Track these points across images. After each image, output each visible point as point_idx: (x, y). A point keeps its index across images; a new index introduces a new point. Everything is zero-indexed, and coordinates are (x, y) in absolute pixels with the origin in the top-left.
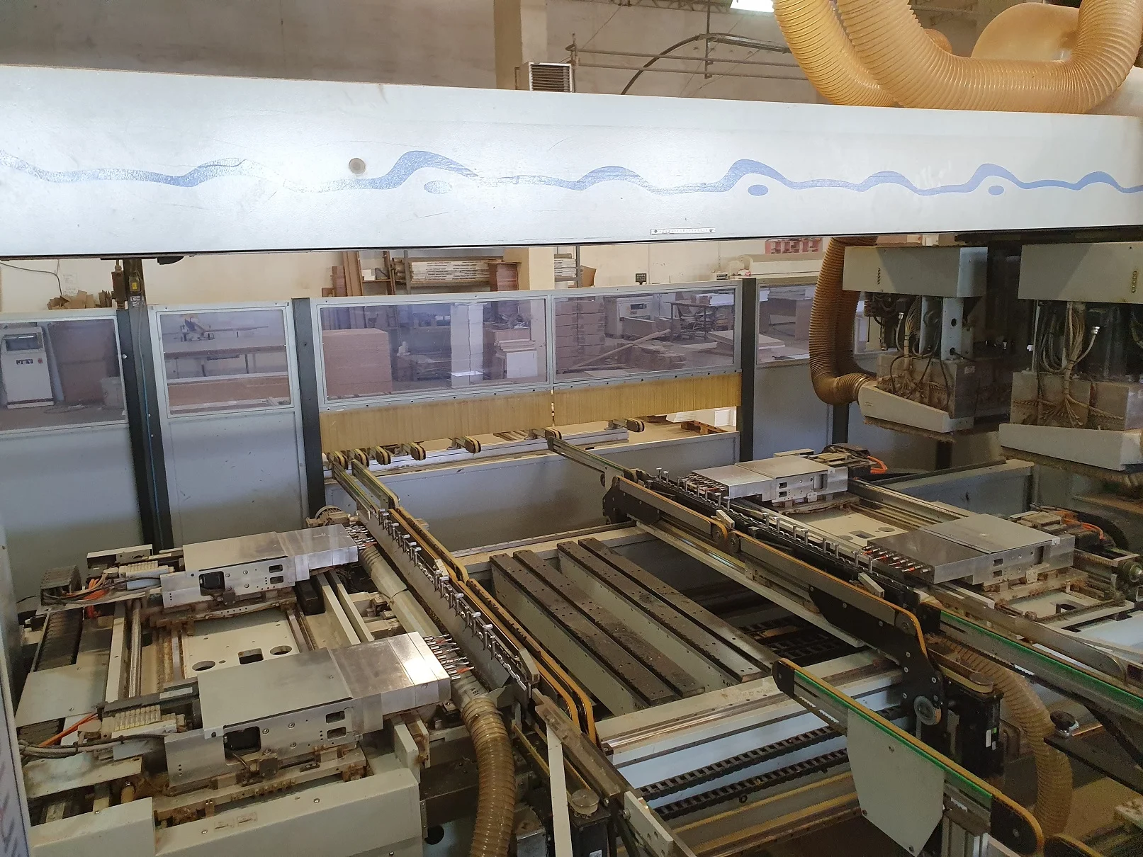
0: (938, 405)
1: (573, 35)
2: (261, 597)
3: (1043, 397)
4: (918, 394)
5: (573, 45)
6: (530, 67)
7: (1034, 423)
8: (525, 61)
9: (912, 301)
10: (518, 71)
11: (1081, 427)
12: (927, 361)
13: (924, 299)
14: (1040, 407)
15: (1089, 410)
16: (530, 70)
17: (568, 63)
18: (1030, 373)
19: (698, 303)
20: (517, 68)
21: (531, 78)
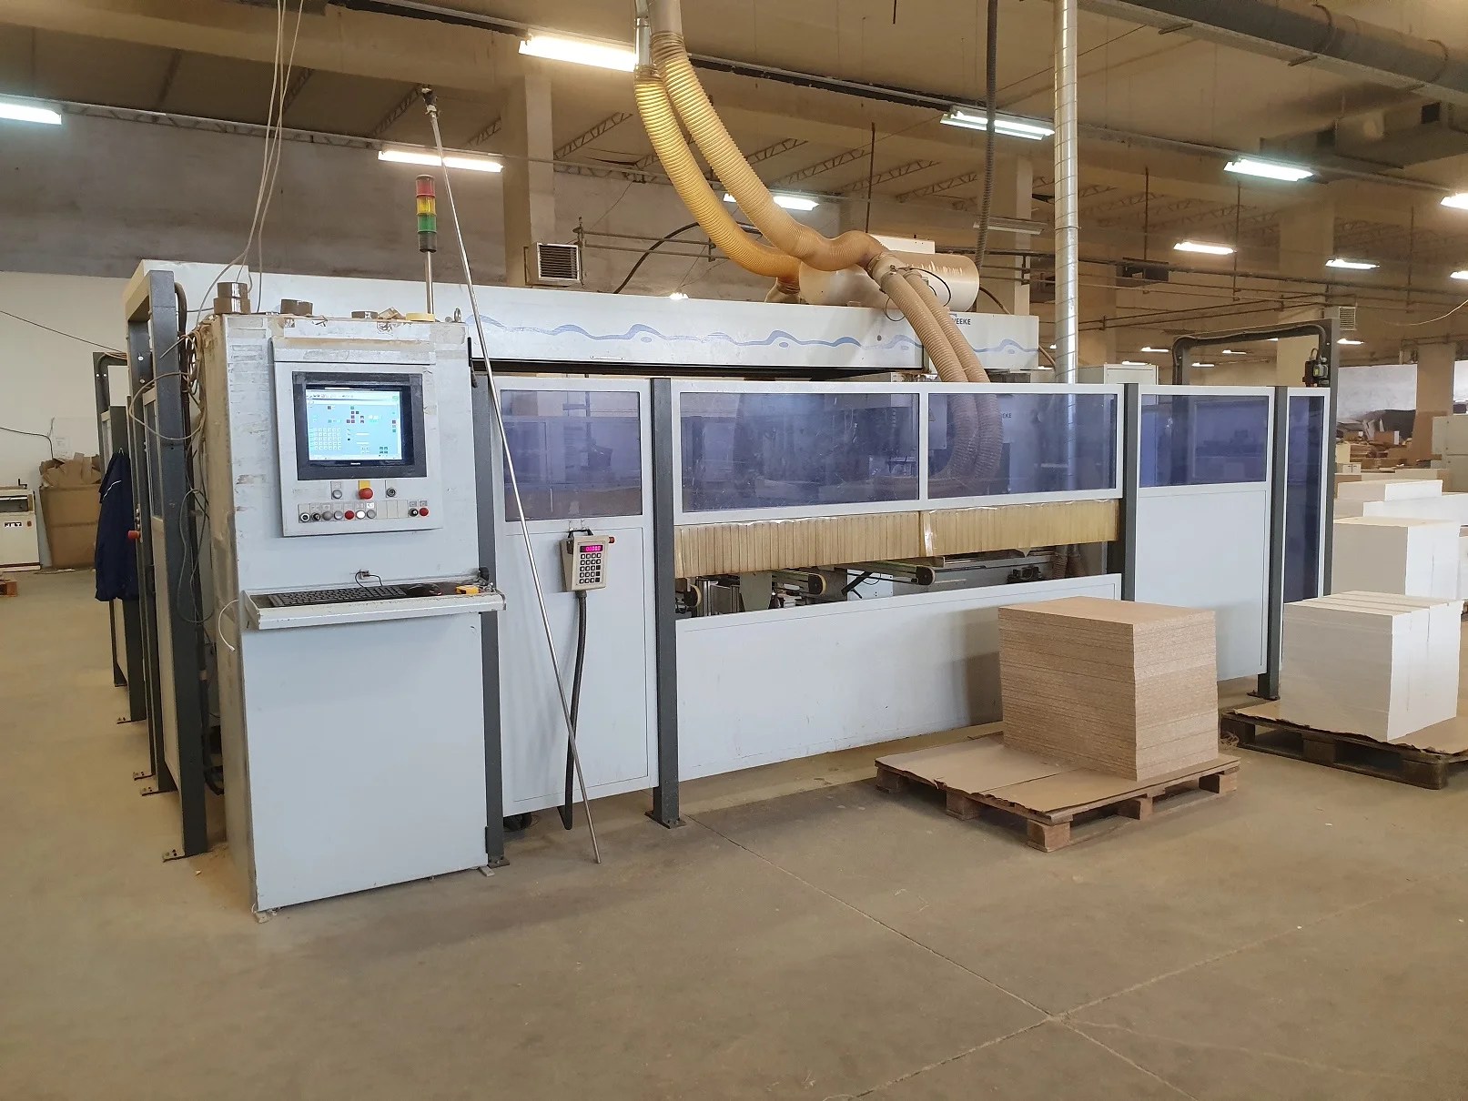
1: (580, 218)
5: (579, 228)
6: (538, 248)
8: (534, 241)
10: (527, 250)
16: (538, 250)
17: (575, 244)
20: (525, 248)
21: (539, 257)
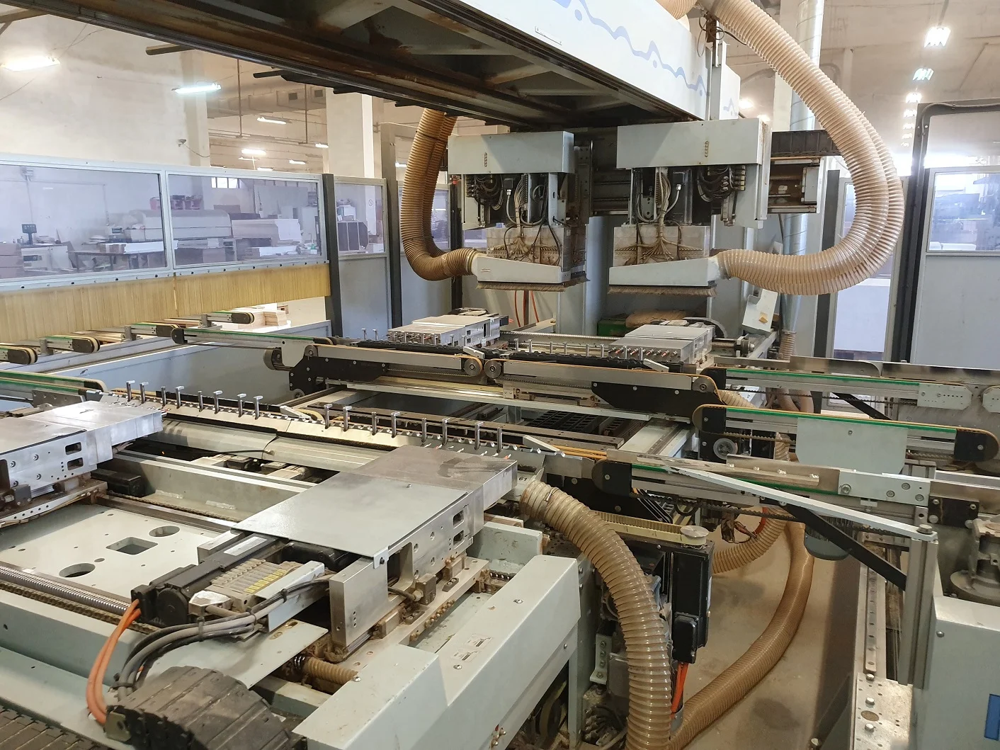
0: (550, 262)
2: (59, 489)
3: (642, 243)
4: (531, 256)
7: (635, 263)
9: (517, 178)
11: (672, 260)
12: (538, 227)
13: (529, 176)
14: (639, 249)
15: (678, 247)
18: (629, 226)
19: (108, 252)
